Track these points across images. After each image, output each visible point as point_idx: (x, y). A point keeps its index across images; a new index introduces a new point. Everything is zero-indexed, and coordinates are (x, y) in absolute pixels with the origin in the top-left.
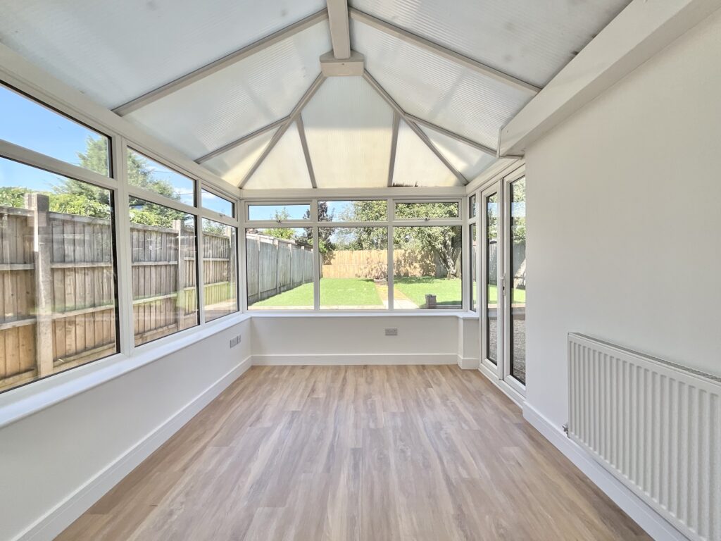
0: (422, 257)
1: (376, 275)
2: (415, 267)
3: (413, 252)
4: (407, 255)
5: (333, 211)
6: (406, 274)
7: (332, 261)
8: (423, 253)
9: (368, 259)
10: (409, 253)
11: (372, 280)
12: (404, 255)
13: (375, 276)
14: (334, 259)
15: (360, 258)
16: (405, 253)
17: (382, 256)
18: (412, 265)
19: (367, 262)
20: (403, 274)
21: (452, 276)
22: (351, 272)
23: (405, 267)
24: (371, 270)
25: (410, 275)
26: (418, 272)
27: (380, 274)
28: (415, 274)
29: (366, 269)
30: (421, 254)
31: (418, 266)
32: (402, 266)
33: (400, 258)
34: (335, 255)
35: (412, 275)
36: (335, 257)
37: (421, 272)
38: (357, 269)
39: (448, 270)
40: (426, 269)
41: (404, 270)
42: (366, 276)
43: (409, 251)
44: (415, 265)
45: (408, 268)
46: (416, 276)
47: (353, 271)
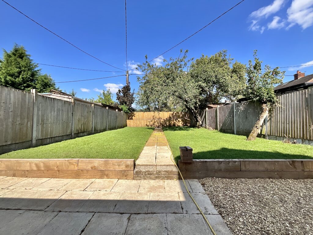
2: (179, 121)
3: (178, 113)
4: (174, 114)
6: (174, 125)
7: (133, 117)
11: (153, 128)
12: (173, 114)
15: (148, 116)
16: (173, 113)
17: (160, 115)
18: (177, 120)
19: (153, 118)
20: (172, 125)
21: (200, 126)
22: (143, 124)
23: (173, 121)
24: (155, 123)
25: (176, 125)
26: (180, 124)
27: (159, 125)
28: (179, 125)
29: (152, 122)
30: (182, 114)
31: (180, 120)
32: (172, 121)
33: (171, 116)
34: (135, 114)
35: (177, 126)
36: (135, 115)
37: (182, 123)
38: (146, 122)
39: (197, 123)
40: (185, 122)
41: (173, 123)
42: (151, 126)
43: (175, 112)
44: (178, 119)
45: (175, 121)
46: (179, 126)
47: (144, 123)
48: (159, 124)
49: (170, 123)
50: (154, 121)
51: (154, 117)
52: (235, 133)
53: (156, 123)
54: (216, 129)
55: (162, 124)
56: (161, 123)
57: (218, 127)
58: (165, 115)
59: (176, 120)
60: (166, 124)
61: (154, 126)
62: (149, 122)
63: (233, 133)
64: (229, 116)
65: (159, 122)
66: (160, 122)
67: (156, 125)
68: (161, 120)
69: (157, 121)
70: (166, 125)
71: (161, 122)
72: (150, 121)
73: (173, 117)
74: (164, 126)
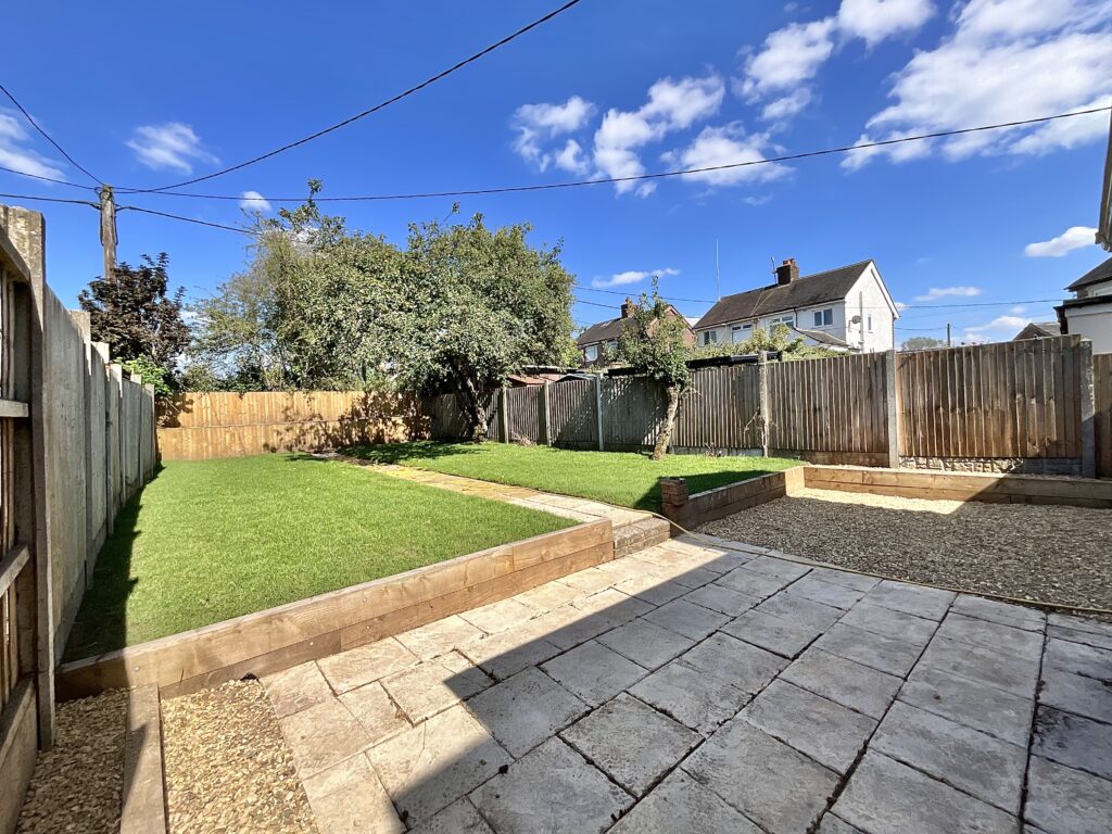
0: (400, 404)
1: (316, 443)
2: (394, 424)
3: (383, 395)
4: (370, 401)
5: (179, 296)
6: (379, 438)
7: (182, 417)
8: (400, 396)
9: (287, 409)
10: (374, 398)
11: (310, 458)
12: (365, 401)
13: (311, 447)
14: (189, 411)
15: (262, 407)
16: (366, 397)
17: (315, 403)
18: (390, 419)
19: (283, 416)
20: (371, 439)
21: (481, 437)
22: (248, 441)
23: (376, 425)
24: (304, 434)
25: (386, 439)
26: (400, 433)
27: (323, 441)
28: (396, 437)
29: (291, 433)
30: (397, 398)
31: (400, 421)
32: (370, 423)
33: (358, 407)
34: (191, 402)
35: (390, 441)
36: (194, 407)
37: (407, 432)
38: (266, 433)
39: (476, 428)
40: (414, 426)
41: (374, 431)
42: (290, 448)
43: (373, 393)
44: (394, 419)
45: (381, 426)
46: (397, 441)
47: (255, 438)
48: (323, 438)
49: (363, 431)
50: (301, 430)
51: (288, 413)
52: (601, 447)
53: (309, 438)
54: (542, 440)
55: (334, 439)
56: (329, 436)
57: (549, 436)
58: (334, 404)
59: (385, 423)
60: (349, 436)
61: (299, 446)
62: (279, 433)
63: (595, 448)
64: (583, 408)
65: (321, 432)
66: (325, 430)
67: (308, 444)
68: (331, 425)
69: (312, 427)
70: (351, 440)
71: (330, 432)
72: (282, 428)
73: (367, 410)
74: (341, 444)
